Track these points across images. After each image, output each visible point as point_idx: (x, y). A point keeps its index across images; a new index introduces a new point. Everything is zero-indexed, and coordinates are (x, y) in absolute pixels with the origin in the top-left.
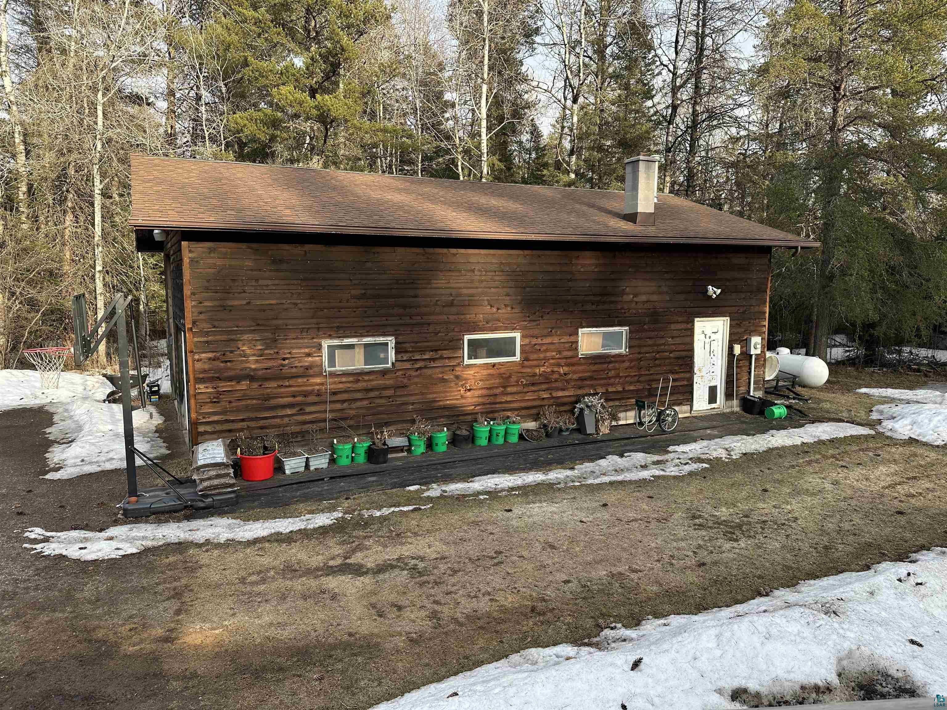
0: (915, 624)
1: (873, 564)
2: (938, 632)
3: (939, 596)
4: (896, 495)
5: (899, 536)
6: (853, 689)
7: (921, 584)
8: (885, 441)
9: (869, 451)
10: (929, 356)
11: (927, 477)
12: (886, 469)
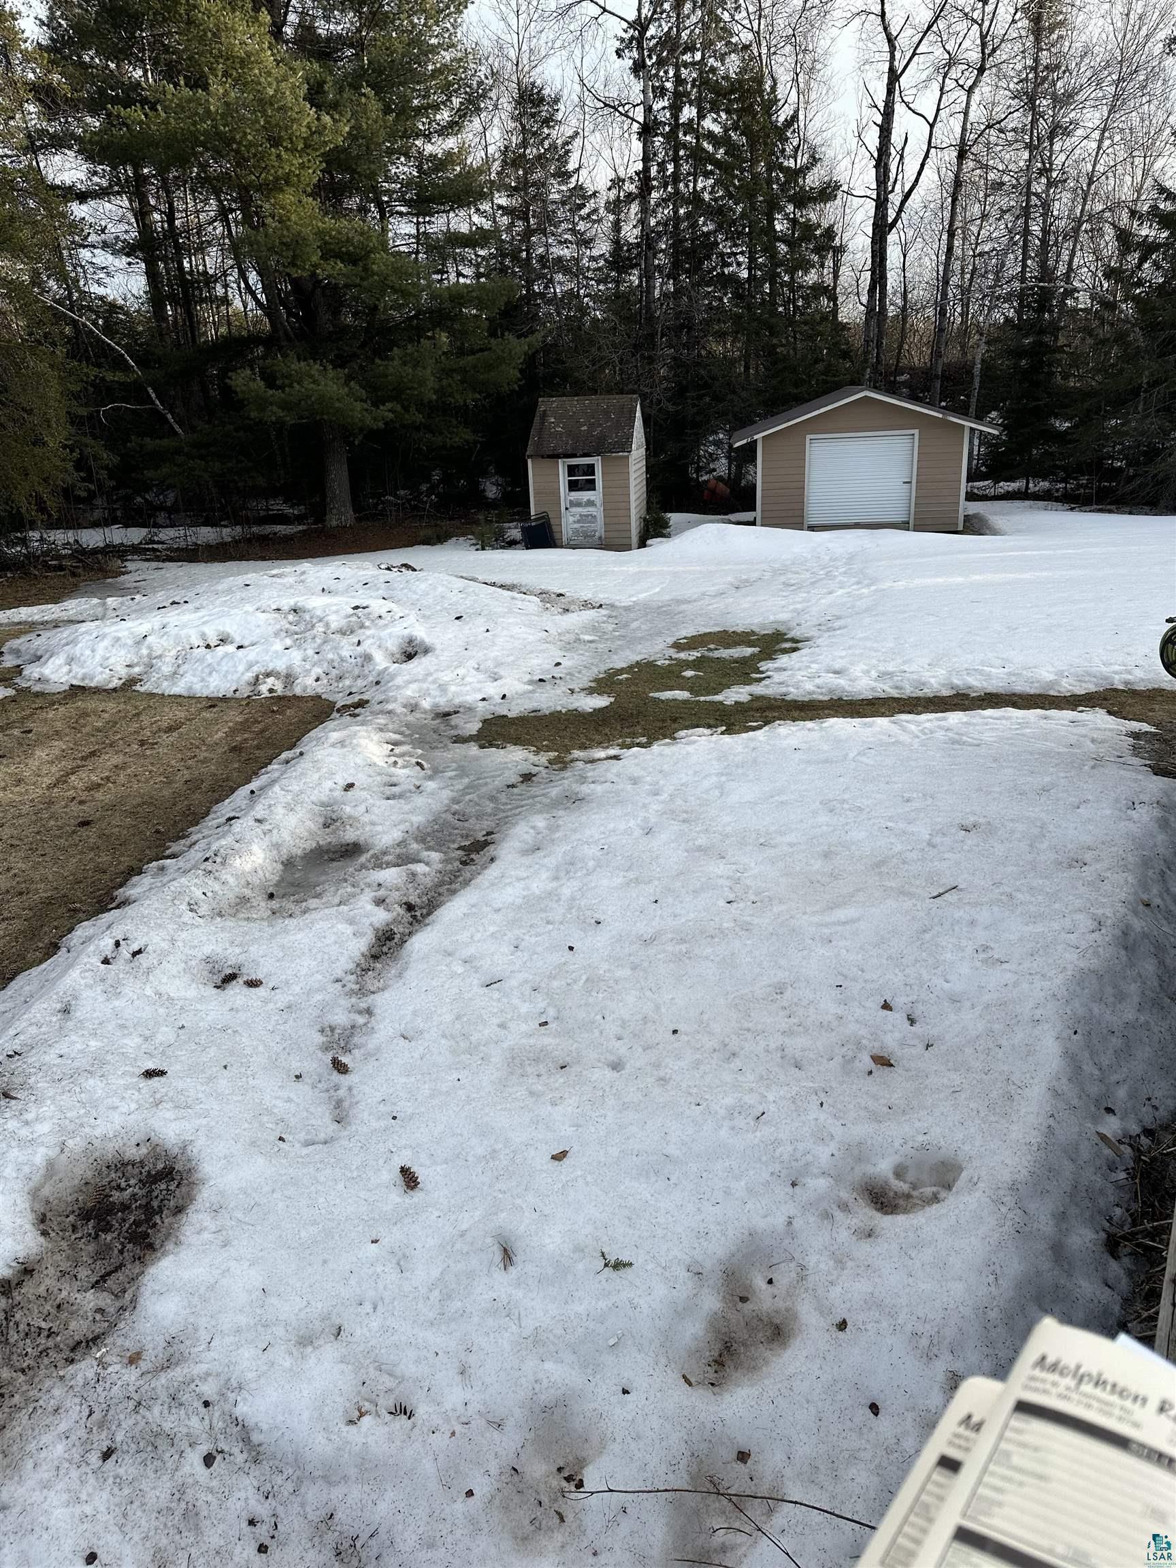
0: (147, 1033)
1: (62, 937)
2: (183, 1027)
3: (171, 958)
4: (71, 793)
5: (91, 866)
6: (74, 1228)
7: (139, 952)
8: (34, 702)
9: (11, 728)
10: (71, 541)
11: (111, 746)
12: (47, 751)
